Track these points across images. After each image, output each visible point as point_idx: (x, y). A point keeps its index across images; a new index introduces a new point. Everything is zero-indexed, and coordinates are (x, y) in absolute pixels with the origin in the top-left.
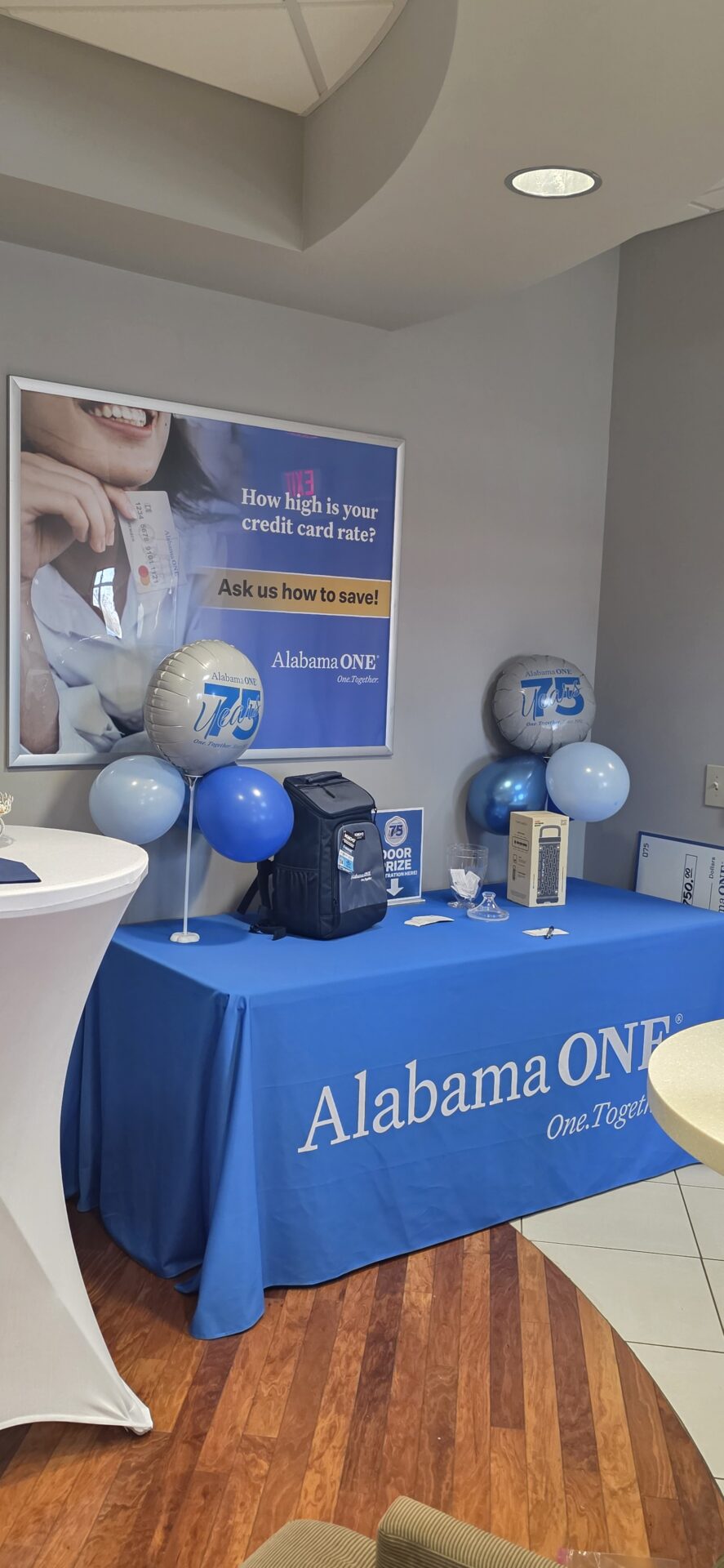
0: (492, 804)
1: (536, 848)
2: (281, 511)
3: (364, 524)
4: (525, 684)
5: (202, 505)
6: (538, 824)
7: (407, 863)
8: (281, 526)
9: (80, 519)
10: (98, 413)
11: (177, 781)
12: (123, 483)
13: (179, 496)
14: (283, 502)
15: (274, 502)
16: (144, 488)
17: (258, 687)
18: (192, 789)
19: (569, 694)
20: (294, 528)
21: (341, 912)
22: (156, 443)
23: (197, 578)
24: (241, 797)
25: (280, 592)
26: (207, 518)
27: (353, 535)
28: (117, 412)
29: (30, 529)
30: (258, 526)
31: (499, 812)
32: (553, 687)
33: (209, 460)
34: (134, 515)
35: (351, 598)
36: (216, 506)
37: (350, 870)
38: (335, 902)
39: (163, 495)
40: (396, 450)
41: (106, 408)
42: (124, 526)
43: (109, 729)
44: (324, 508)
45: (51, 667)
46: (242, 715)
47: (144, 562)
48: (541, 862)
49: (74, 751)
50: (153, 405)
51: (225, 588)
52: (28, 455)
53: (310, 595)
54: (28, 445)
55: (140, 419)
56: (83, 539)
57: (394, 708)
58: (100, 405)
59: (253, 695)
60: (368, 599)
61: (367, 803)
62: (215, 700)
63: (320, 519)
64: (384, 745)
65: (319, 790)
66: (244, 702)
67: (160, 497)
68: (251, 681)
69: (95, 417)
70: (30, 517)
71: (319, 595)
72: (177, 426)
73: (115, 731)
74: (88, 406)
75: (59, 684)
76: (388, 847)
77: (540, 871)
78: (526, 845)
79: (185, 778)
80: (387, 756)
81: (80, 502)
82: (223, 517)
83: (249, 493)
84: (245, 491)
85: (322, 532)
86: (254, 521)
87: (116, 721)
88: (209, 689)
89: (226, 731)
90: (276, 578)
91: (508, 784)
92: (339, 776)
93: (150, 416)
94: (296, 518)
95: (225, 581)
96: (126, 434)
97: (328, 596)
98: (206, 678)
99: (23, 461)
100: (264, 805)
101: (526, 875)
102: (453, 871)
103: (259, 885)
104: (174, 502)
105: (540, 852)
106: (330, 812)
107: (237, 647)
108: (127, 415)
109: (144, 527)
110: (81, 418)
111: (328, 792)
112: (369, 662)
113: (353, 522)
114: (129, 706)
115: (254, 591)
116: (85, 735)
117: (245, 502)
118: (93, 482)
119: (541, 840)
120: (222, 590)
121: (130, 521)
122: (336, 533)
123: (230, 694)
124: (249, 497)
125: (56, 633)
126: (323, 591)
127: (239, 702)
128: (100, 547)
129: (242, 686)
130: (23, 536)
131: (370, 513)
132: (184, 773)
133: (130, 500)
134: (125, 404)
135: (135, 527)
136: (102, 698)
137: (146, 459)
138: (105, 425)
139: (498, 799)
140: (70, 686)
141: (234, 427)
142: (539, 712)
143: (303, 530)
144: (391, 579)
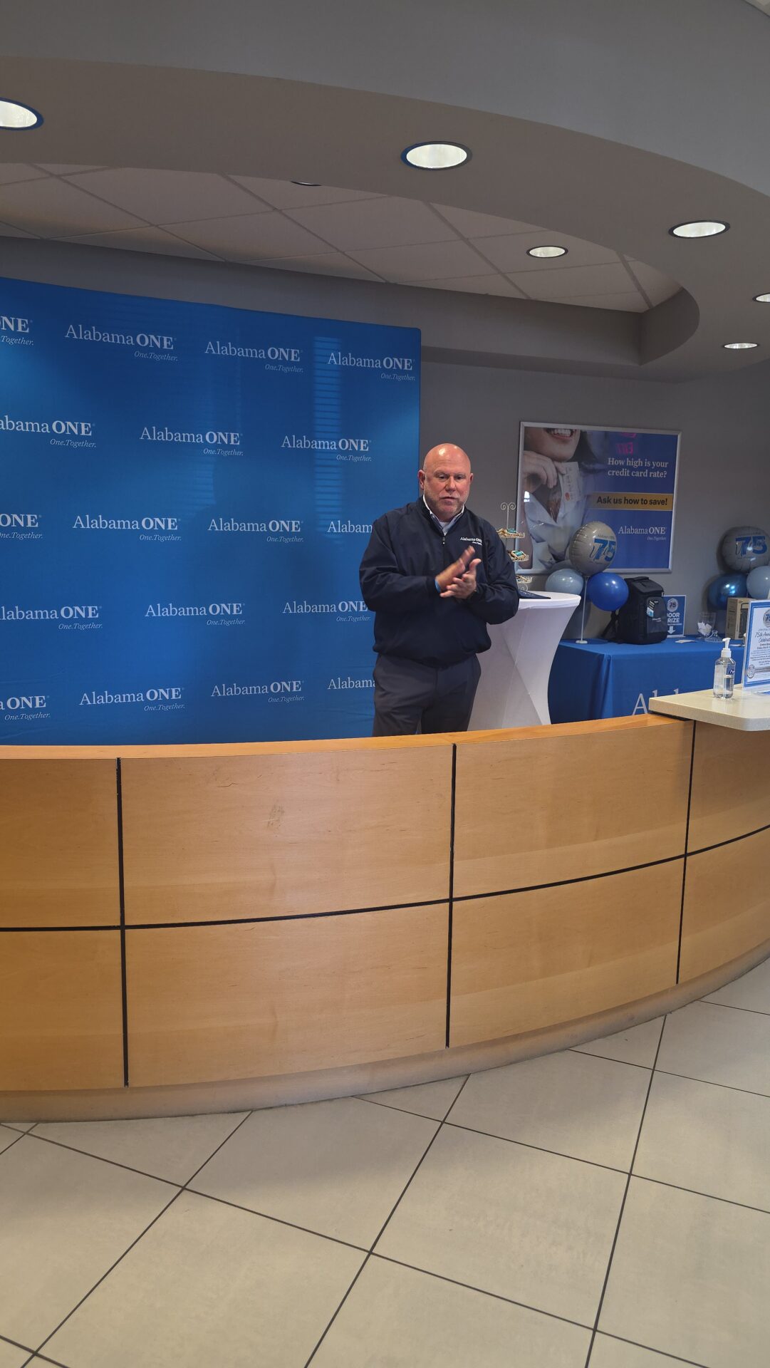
0: (719, 595)
1: (739, 613)
2: (625, 466)
3: (661, 469)
4: (737, 540)
5: (591, 466)
6: (740, 602)
7: (678, 621)
8: (625, 473)
9: (544, 475)
10: (552, 432)
11: (581, 578)
12: (560, 460)
13: (583, 463)
14: (625, 463)
15: (622, 463)
16: (568, 461)
17: (615, 540)
18: (586, 582)
19: (760, 544)
20: (630, 473)
21: (648, 632)
22: (574, 442)
23: (588, 497)
24: (607, 584)
25: (623, 501)
26: (593, 471)
27: (656, 475)
28: (559, 432)
29: (526, 481)
30: (615, 473)
31: (723, 599)
32: (751, 541)
33: (595, 448)
34: (564, 472)
35: (655, 502)
36: (597, 466)
37: (652, 616)
38: (645, 629)
39: (576, 463)
40: (677, 436)
41: (556, 432)
42: (560, 477)
43: (551, 559)
44: (644, 464)
45: (531, 535)
46: (608, 551)
47: (567, 491)
48: (741, 619)
49: (538, 568)
50: (574, 427)
51: (600, 500)
52: (526, 452)
53: (636, 502)
54: (526, 448)
55: (568, 433)
56: (545, 483)
57: (673, 552)
58: (554, 429)
59: (612, 543)
60: (663, 502)
61: (659, 589)
62: (598, 545)
63: (641, 469)
64: (668, 567)
65: (639, 583)
66: (610, 546)
67: (575, 465)
68: (612, 537)
69: (551, 434)
70: (526, 476)
71: (640, 502)
72: (583, 434)
73: (553, 560)
74: (548, 430)
75: (533, 541)
76: (669, 612)
77: (741, 623)
78: (734, 612)
79: (584, 578)
80: (669, 573)
81: (544, 469)
82: (600, 471)
83: (611, 460)
84: (610, 459)
85: (642, 475)
86: (613, 472)
87: (554, 556)
88: (596, 541)
89: (602, 558)
90: (621, 495)
91: (728, 586)
92: (648, 578)
93: (572, 432)
94: (631, 469)
95: (600, 498)
96: (562, 439)
97: (644, 502)
98: (594, 537)
99: (524, 454)
100: (617, 587)
101: (734, 625)
102: (699, 624)
103: (611, 624)
104: (580, 466)
105: (741, 615)
106: (644, 591)
107: (607, 524)
108: (563, 432)
109: (568, 477)
110: (546, 436)
111: (644, 586)
112: (662, 530)
113: (656, 469)
114: (559, 550)
115: (612, 501)
116: (542, 562)
117: (609, 464)
118: (549, 460)
119: (742, 609)
120: (598, 501)
121: (563, 475)
122: (648, 474)
123: (604, 542)
124: (611, 461)
125: (533, 521)
126: (642, 500)
127: (607, 546)
128: (551, 486)
129: (609, 540)
130: (523, 484)
131: (665, 465)
132: (583, 576)
133: (563, 466)
134: (562, 428)
135: (565, 477)
136: (549, 547)
137: (569, 449)
138: (553, 436)
139: (722, 593)
140: (537, 542)
141: (606, 434)
142: (744, 552)
143: (634, 474)
144: (673, 493)
